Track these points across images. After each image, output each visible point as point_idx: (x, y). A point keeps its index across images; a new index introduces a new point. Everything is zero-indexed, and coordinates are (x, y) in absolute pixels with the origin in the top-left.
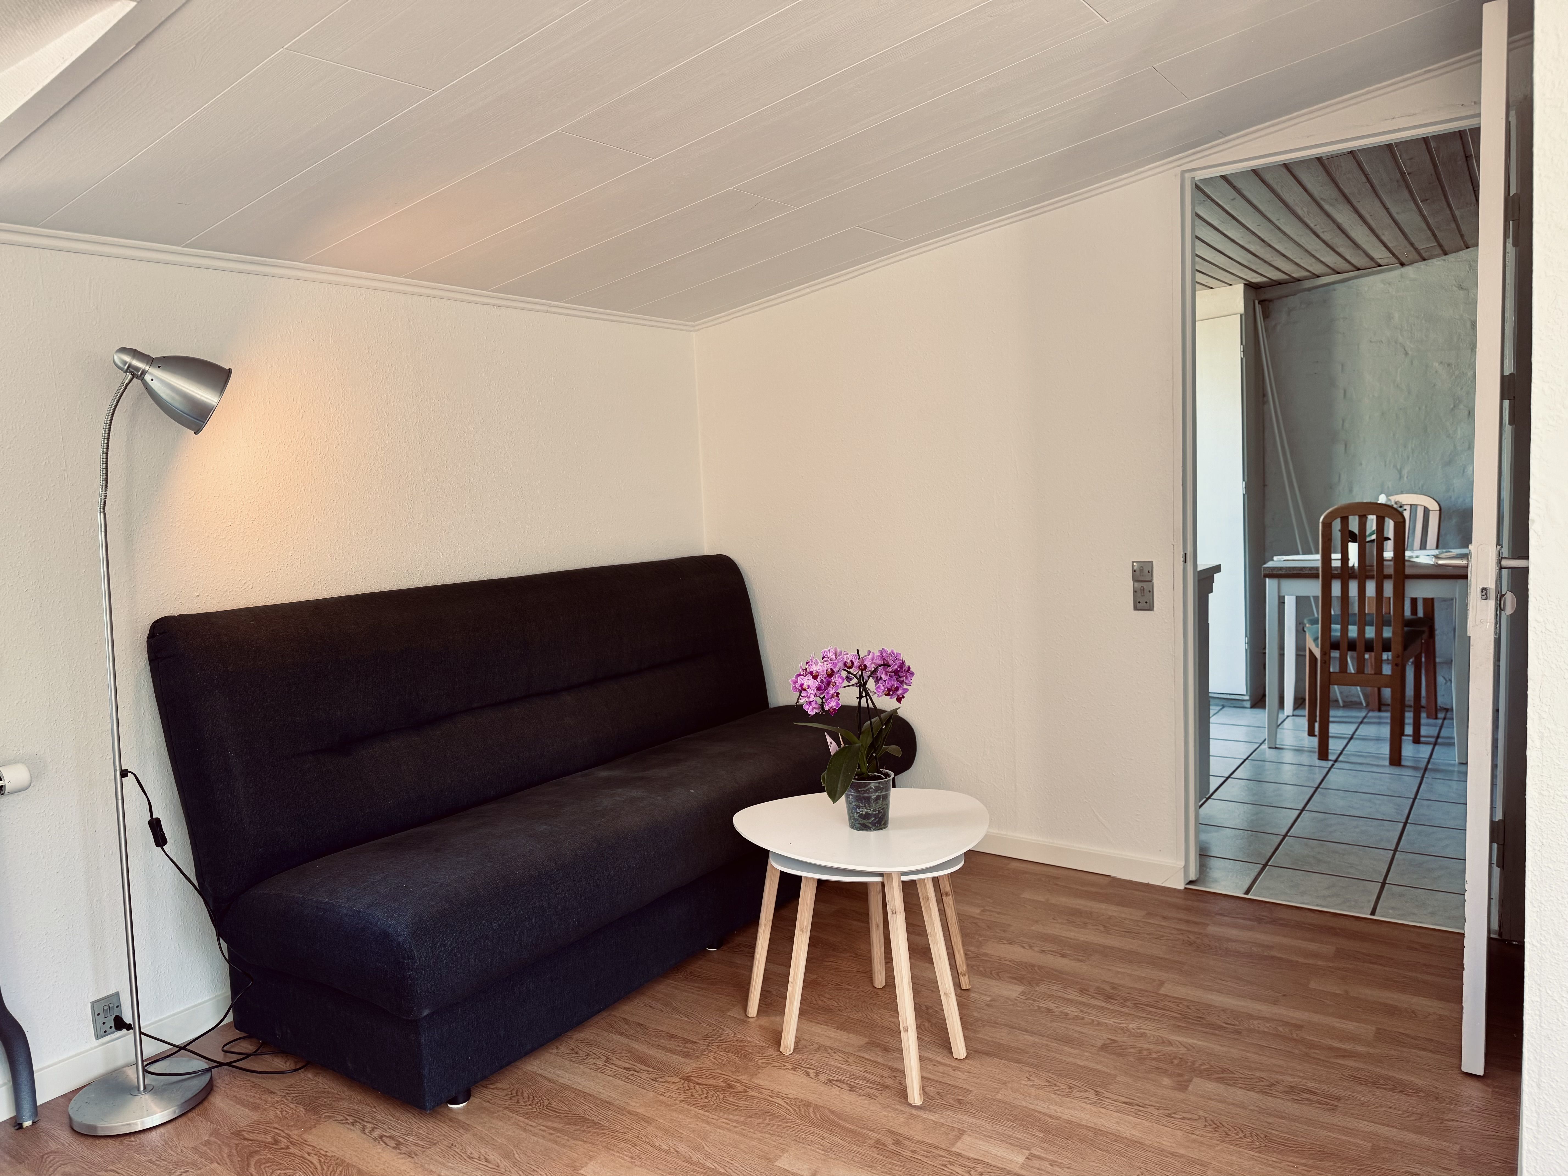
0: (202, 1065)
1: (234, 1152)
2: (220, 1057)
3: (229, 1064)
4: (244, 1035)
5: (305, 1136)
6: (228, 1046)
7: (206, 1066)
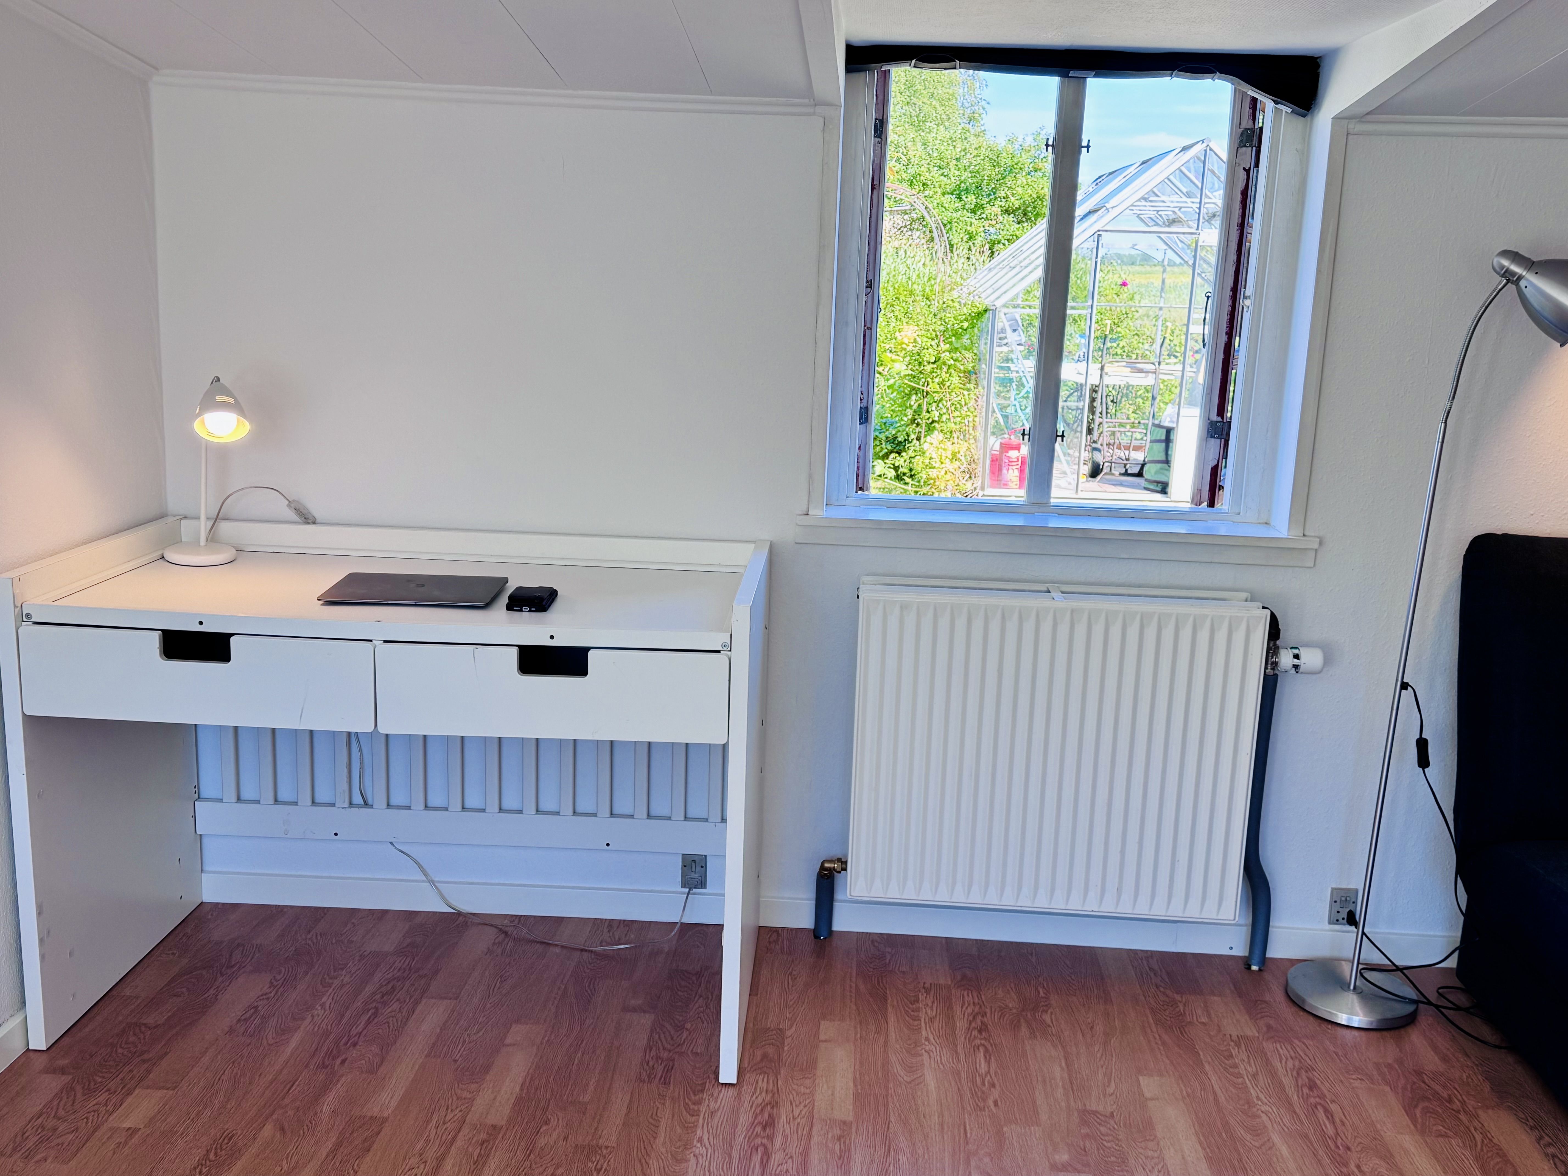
0: (1411, 993)
1: (1409, 1087)
2: (1433, 997)
3: (1437, 1007)
4: (1463, 987)
5: (1480, 1112)
6: (1445, 990)
7: (1415, 997)
